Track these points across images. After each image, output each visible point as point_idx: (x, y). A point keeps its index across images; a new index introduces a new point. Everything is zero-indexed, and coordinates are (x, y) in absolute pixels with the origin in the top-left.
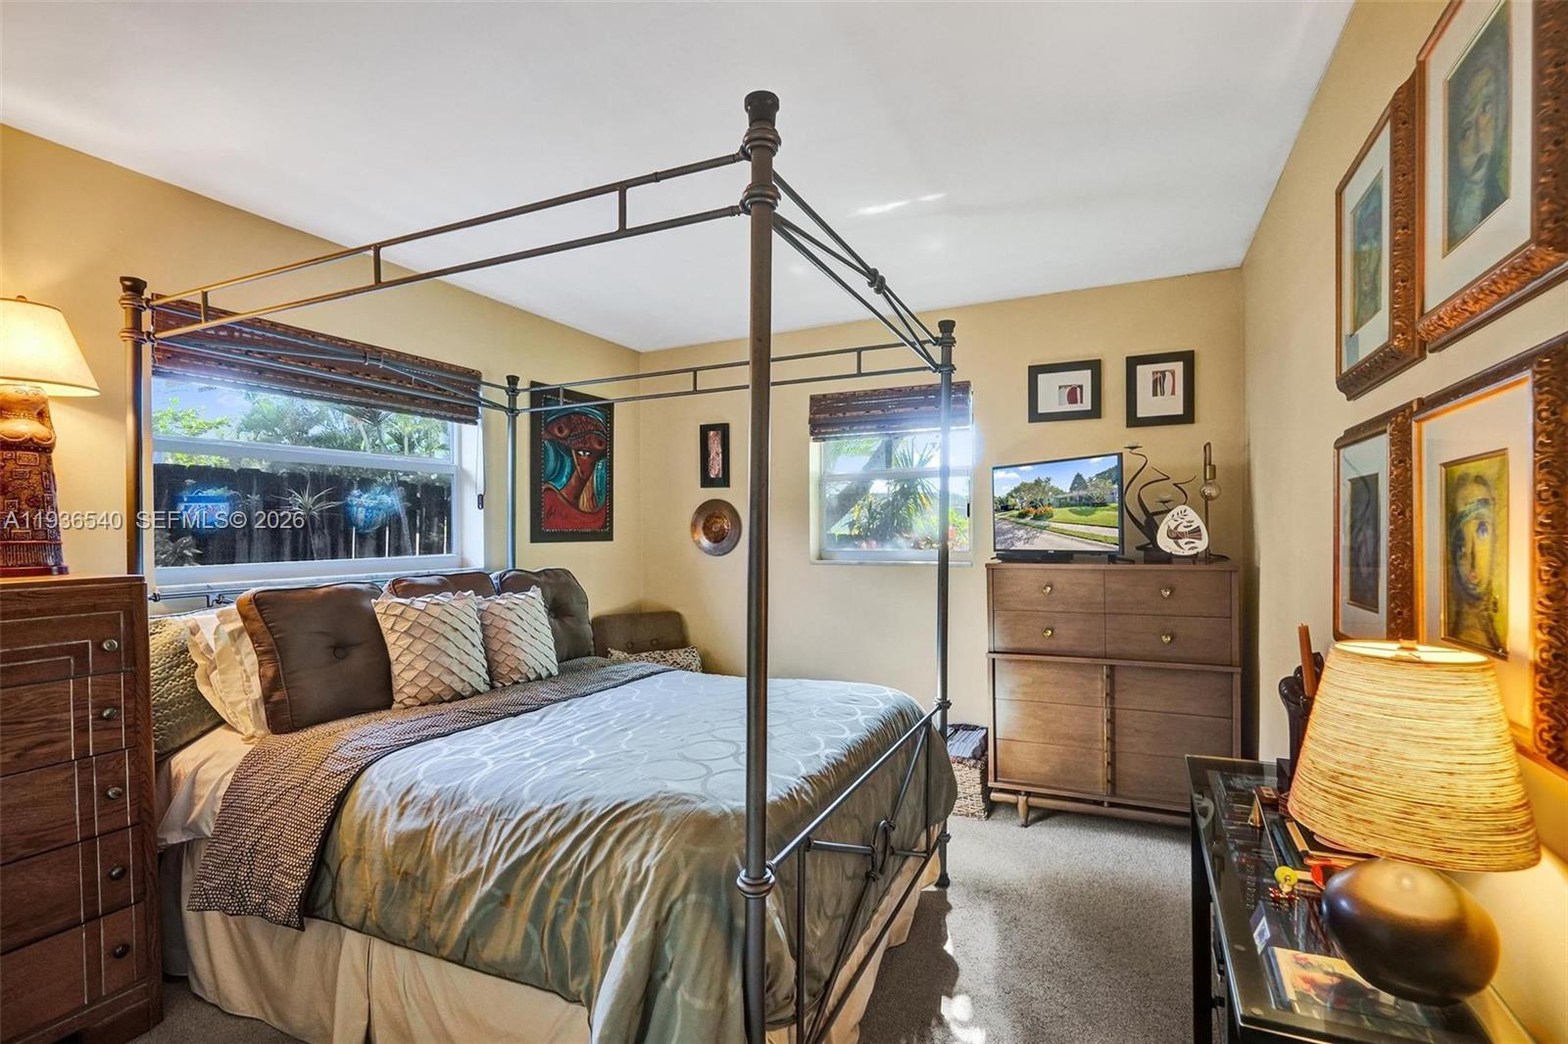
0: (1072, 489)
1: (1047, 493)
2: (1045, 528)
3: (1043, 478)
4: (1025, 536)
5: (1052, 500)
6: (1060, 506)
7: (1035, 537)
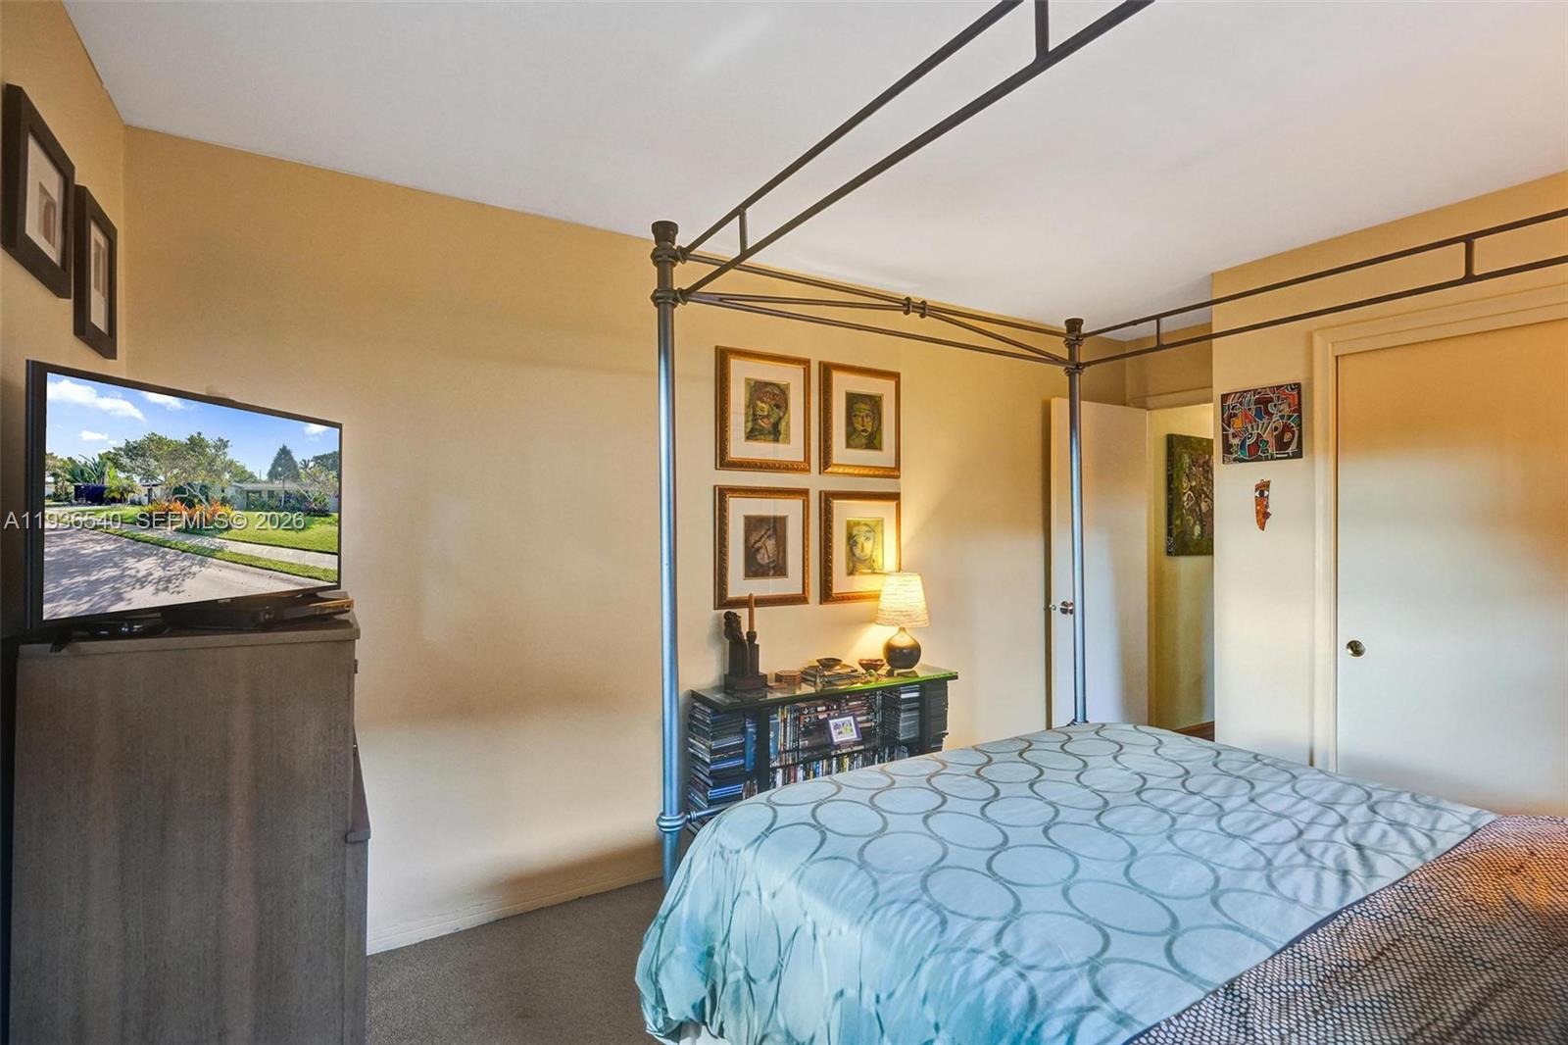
0: (273, 475)
1: (219, 474)
2: (210, 553)
3: (210, 437)
4: (158, 573)
5: (230, 492)
6: (248, 508)
7: (185, 574)
